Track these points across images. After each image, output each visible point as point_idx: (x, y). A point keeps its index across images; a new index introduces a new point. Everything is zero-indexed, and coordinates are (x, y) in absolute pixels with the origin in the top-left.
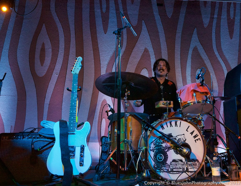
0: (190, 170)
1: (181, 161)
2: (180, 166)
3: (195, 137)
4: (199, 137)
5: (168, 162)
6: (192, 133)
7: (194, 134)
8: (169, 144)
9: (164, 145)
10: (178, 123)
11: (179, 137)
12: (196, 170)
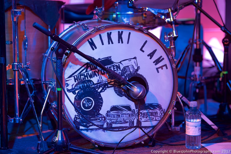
0: (144, 124)
1: (128, 108)
2: (125, 117)
3: (157, 62)
4: (166, 61)
5: (103, 111)
6: (151, 55)
7: (155, 57)
8: (104, 78)
9: (95, 80)
10: (125, 36)
11: (125, 64)
12: (154, 123)
